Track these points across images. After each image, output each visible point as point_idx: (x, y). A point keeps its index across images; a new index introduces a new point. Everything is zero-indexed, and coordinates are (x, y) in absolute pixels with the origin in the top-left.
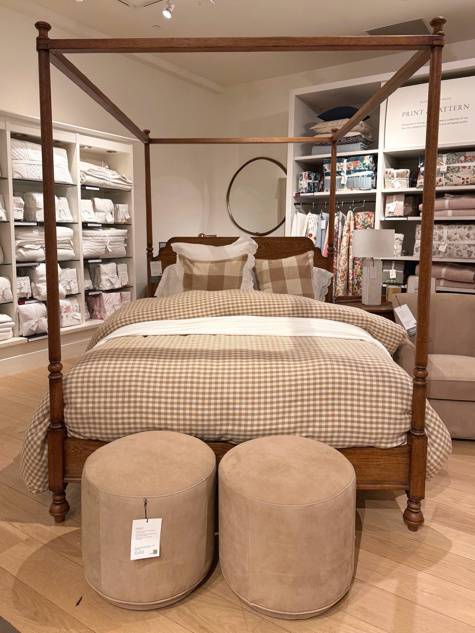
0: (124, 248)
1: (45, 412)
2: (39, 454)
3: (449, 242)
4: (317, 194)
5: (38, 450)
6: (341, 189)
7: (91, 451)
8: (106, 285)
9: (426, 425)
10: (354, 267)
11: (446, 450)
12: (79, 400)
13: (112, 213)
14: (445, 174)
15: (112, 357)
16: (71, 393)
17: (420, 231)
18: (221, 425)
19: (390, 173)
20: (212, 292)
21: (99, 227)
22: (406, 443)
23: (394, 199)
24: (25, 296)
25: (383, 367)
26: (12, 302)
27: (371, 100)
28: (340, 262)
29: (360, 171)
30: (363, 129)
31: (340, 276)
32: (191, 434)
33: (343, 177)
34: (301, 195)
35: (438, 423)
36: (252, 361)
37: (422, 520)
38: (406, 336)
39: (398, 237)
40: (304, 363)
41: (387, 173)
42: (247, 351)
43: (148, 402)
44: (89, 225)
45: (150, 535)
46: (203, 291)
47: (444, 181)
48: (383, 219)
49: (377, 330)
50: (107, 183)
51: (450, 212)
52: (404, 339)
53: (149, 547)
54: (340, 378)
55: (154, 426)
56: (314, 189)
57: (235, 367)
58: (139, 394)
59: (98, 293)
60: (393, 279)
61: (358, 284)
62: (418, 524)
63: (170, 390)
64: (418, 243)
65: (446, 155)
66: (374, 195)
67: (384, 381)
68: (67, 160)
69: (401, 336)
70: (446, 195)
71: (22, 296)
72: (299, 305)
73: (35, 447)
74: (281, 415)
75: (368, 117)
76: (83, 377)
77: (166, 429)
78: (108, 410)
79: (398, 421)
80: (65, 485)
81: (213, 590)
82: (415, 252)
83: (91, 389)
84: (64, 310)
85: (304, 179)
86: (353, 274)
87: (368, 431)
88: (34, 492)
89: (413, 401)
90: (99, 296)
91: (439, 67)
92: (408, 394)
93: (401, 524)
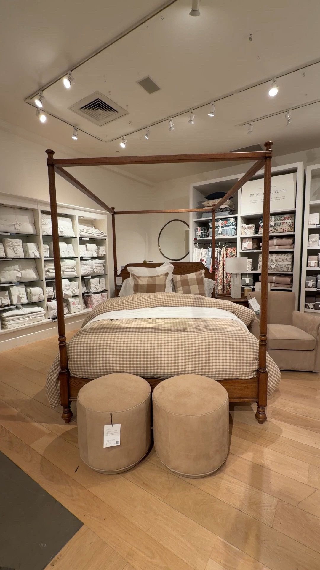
0: (103, 270)
1: (58, 363)
2: (55, 386)
3: (277, 263)
4: (206, 238)
5: (55, 384)
6: (219, 236)
7: (83, 384)
8: (93, 290)
9: (266, 366)
10: (226, 277)
11: (278, 379)
12: (76, 357)
13: (96, 252)
14: (274, 226)
15: (93, 333)
16: (71, 353)
17: (261, 258)
18: (154, 369)
19: (244, 227)
20: (149, 294)
21: (89, 259)
22: (256, 376)
23: (247, 240)
24: (51, 297)
25: (243, 334)
26: (44, 301)
27: (233, 188)
28: (219, 275)
29: (228, 226)
30: (229, 203)
31: (219, 282)
32: (137, 375)
33: (219, 229)
34: (197, 239)
35: (273, 365)
36: (171, 333)
37: (265, 418)
38: (255, 316)
39: (249, 261)
40: (200, 334)
41: (242, 227)
42: (168, 328)
43: (113, 358)
44: (84, 258)
45: (114, 433)
46: (144, 294)
47: (273, 230)
48: (241, 251)
49: (239, 313)
50: (93, 235)
51: (277, 247)
52: (254, 317)
53: (114, 440)
54: (219, 342)
55: (117, 371)
56: (204, 236)
57: (161, 337)
58: (108, 353)
59: (89, 294)
60: (248, 283)
61: (229, 286)
62: (263, 420)
63: (125, 351)
64: (260, 264)
65: (274, 217)
66: (236, 239)
67: (243, 343)
68: (72, 224)
69: (252, 316)
70: (274, 238)
71: (49, 297)
72: (197, 300)
73: (53, 382)
74: (187, 363)
75: (232, 197)
76: (78, 344)
77: (124, 372)
78: (91, 362)
79: (251, 365)
80: (70, 403)
81: (151, 461)
82: (258, 269)
83: (82, 351)
84: (72, 304)
85: (199, 231)
86: (226, 281)
87: (235, 370)
88: (53, 406)
89: (259, 353)
90: (90, 296)
91: (270, 169)
92: (257, 350)
93: (255, 420)
